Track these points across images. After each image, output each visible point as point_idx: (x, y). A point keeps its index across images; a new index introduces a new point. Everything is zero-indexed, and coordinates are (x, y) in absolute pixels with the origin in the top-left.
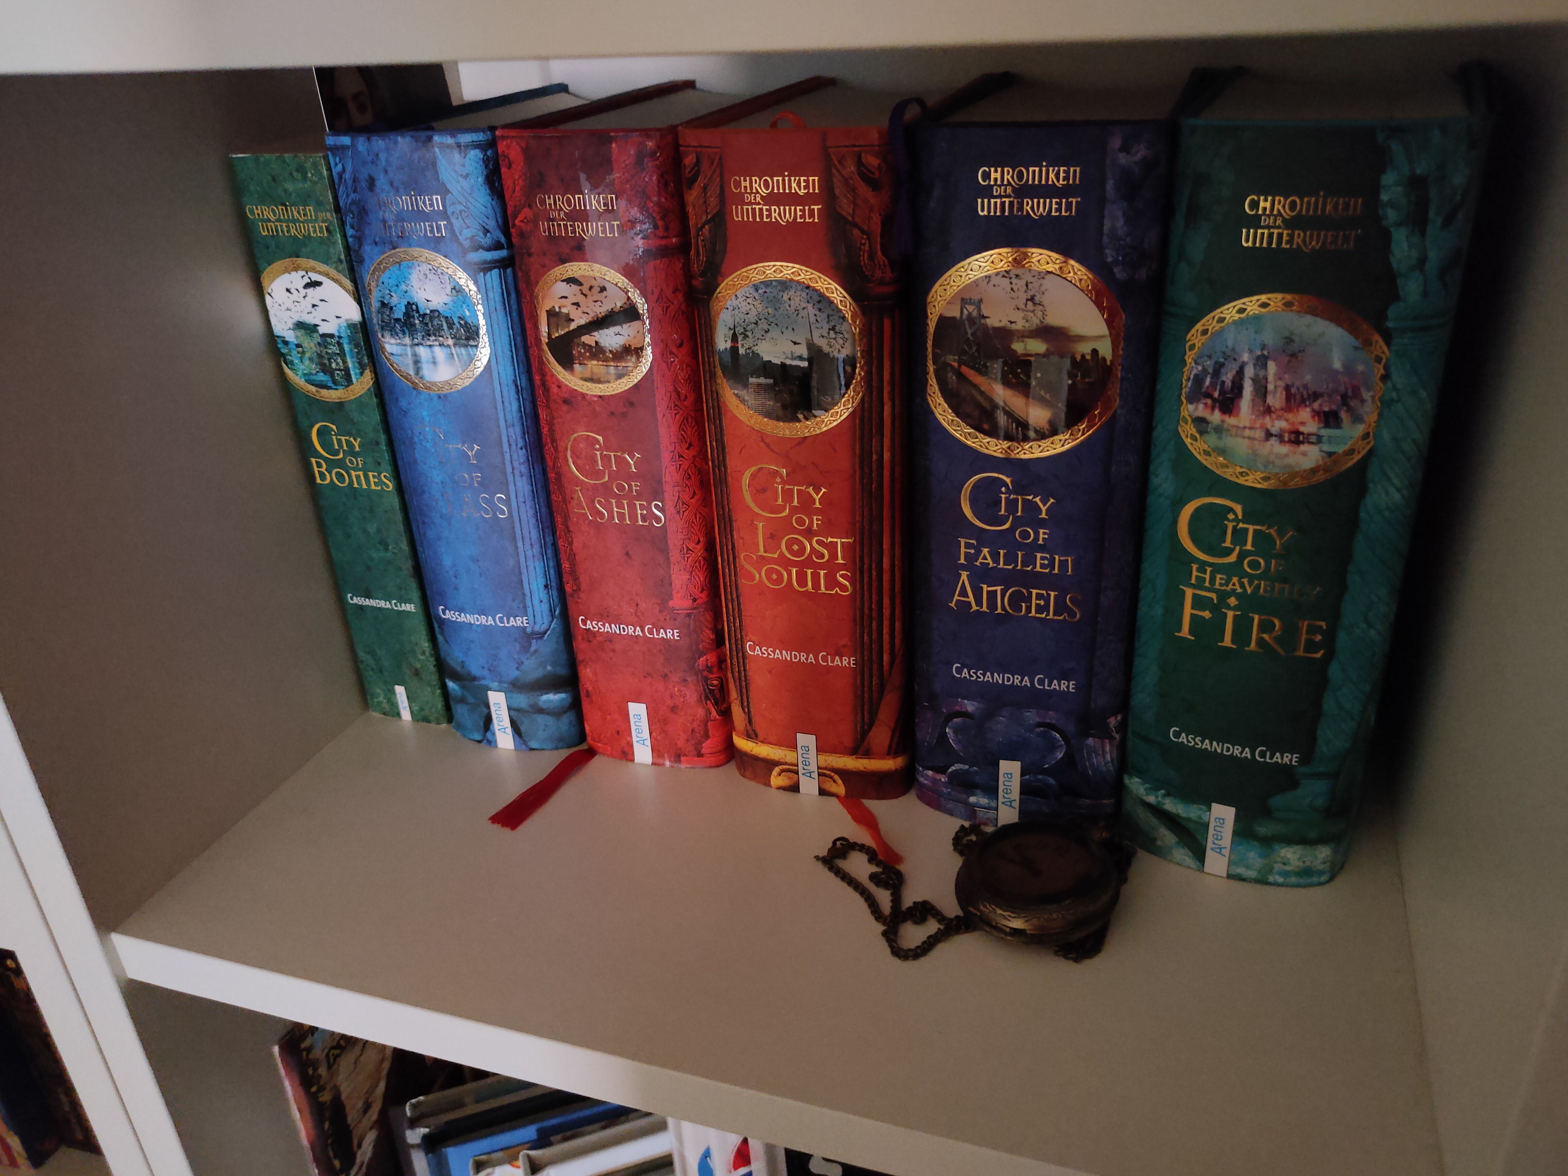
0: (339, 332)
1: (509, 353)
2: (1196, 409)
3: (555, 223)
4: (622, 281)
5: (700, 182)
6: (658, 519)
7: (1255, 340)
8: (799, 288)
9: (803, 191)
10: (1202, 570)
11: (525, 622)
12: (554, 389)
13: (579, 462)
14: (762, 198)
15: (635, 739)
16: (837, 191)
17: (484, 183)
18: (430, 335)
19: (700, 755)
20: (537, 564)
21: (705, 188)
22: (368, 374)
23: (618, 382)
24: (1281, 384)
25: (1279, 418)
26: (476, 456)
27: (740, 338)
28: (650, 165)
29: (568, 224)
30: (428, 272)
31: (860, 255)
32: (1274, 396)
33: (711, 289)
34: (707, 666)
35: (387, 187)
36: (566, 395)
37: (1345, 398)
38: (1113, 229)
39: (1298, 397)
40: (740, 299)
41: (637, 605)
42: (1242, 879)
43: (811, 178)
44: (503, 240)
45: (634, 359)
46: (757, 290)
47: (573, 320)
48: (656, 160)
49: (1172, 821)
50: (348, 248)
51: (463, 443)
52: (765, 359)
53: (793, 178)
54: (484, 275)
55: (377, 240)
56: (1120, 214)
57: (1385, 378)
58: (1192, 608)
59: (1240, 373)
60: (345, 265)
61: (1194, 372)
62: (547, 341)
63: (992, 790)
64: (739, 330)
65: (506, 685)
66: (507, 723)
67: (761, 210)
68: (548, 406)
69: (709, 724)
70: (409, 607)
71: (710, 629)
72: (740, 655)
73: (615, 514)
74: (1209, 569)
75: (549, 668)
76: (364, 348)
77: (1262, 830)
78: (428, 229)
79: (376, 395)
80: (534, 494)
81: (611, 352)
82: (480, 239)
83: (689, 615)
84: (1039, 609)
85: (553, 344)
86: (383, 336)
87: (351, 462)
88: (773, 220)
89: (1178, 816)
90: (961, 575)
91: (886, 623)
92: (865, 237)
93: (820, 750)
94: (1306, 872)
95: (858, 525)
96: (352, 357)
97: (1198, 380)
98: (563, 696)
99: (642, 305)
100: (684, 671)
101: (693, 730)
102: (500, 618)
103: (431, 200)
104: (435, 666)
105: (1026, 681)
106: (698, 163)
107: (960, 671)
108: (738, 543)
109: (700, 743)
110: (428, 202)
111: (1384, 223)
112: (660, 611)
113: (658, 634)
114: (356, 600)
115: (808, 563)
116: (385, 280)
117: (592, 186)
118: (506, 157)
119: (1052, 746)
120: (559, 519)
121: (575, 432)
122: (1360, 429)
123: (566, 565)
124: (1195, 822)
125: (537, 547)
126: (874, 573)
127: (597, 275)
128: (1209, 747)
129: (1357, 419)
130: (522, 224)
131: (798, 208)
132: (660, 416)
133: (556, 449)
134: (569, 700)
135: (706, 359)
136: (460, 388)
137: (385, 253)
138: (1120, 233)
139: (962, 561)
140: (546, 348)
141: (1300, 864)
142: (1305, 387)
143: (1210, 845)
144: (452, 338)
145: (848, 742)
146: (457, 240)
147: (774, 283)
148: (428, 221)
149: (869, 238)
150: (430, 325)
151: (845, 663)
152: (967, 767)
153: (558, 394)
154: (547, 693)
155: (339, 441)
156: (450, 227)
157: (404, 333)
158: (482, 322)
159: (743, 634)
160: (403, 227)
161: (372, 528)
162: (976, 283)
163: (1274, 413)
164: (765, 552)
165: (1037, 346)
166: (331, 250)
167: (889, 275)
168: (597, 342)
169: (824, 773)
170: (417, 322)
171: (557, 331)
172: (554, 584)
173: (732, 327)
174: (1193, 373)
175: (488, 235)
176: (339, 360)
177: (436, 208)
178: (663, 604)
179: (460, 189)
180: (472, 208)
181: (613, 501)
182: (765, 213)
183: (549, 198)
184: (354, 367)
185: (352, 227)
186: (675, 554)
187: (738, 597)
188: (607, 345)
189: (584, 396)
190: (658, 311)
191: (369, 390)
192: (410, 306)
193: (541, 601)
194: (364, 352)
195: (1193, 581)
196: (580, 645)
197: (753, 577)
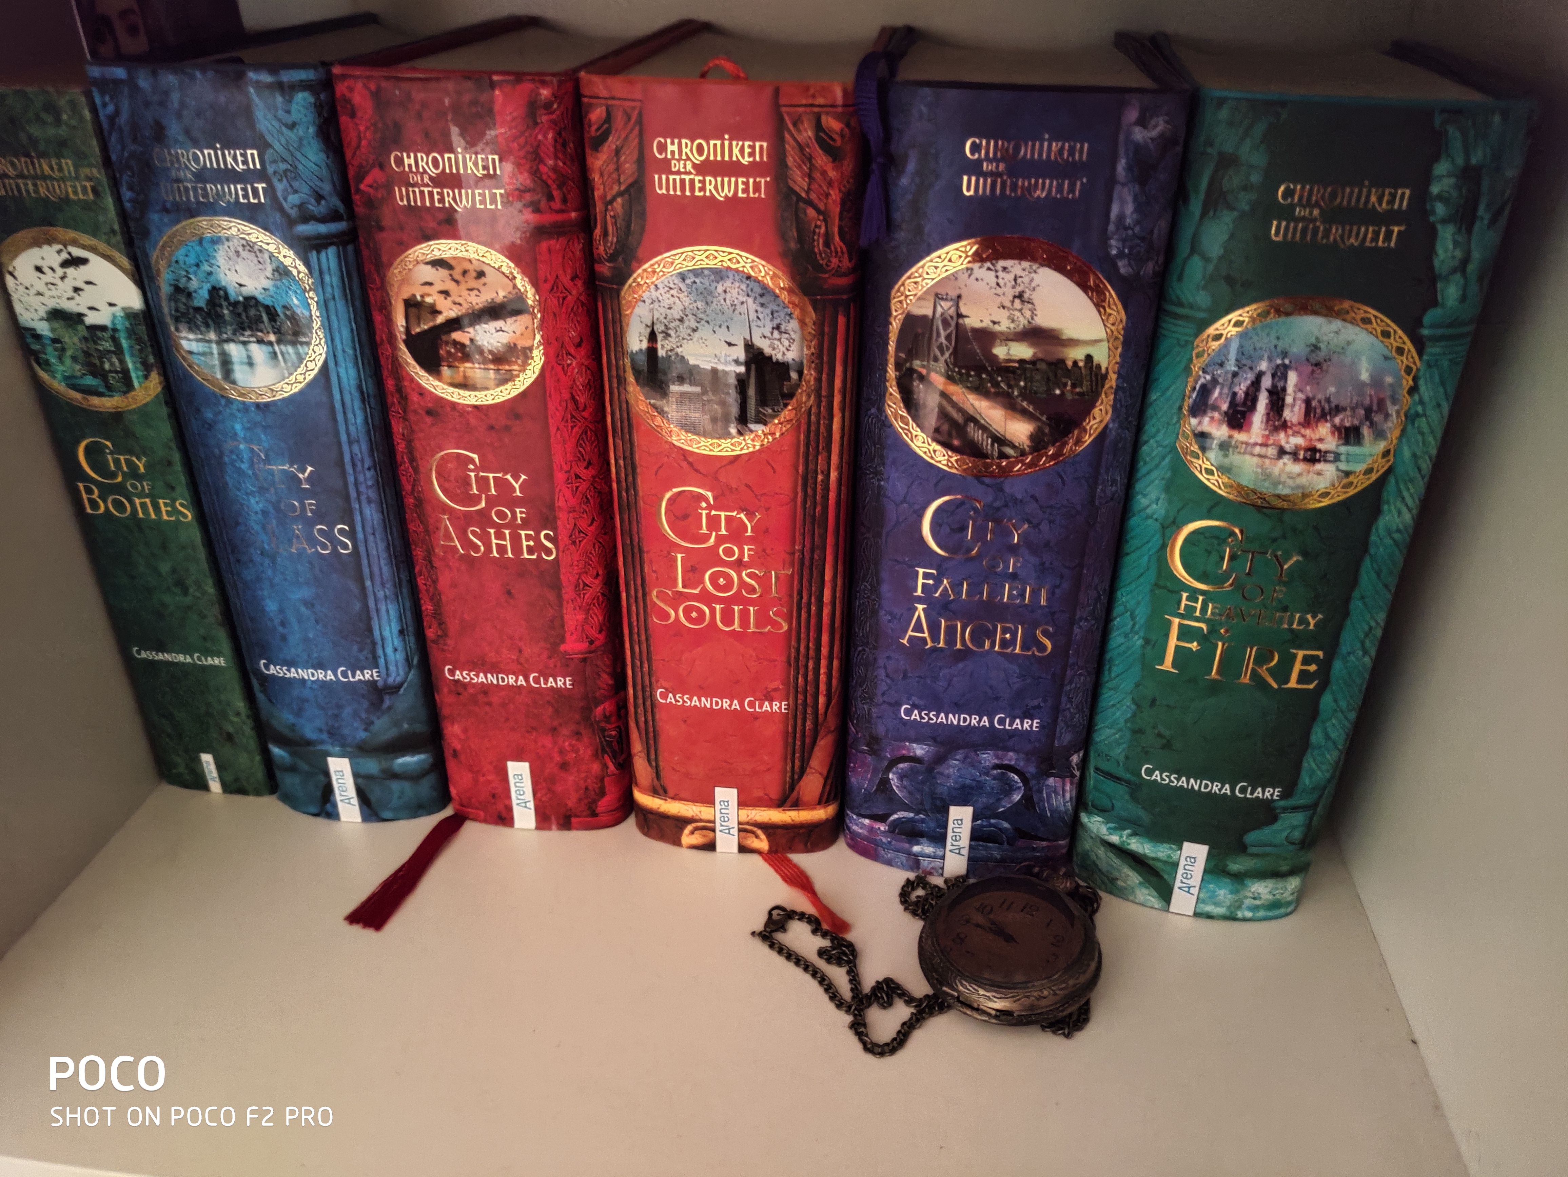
0: (113, 323)
1: (350, 352)
2: (1200, 423)
3: (417, 190)
4: (507, 265)
5: (612, 142)
6: (548, 552)
7: (1276, 347)
8: (737, 278)
9: (747, 158)
10: (1193, 598)
11: (375, 675)
12: (415, 397)
13: (447, 485)
14: (694, 166)
15: (514, 801)
16: (790, 161)
17: (317, 136)
18: (244, 329)
19: (594, 814)
20: (390, 607)
21: (618, 152)
22: (155, 379)
23: (499, 389)
24: (1301, 396)
25: (1295, 433)
26: (309, 480)
27: (660, 337)
28: (544, 119)
29: (435, 191)
30: (240, 249)
31: (814, 240)
32: (1292, 411)
33: (622, 277)
34: (605, 717)
35: (181, 138)
36: (430, 405)
37: (1369, 411)
38: (1121, 217)
39: (1318, 411)
40: (662, 291)
41: (520, 651)
42: (1209, 916)
43: (758, 144)
44: (341, 208)
45: (520, 362)
46: (684, 280)
47: (440, 313)
48: (553, 113)
49: (1137, 861)
50: (123, 215)
51: (291, 466)
52: (692, 362)
53: (734, 143)
54: (318, 253)
55: (168, 205)
56: (1129, 199)
57: (1413, 390)
58: (1178, 639)
59: (1256, 384)
60: (119, 238)
61: (1202, 381)
62: (404, 337)
63: (940, 839)
64: (659, 328)
65: (349, 749)
66: (352, 792)
67: (692, 182)
68: (405, 419)
69: (607, 780)
70: (218, 661)
71: (608, 674)
72: (648, 703)
73: (494, 546)
74: (1201, 598)
75: (406, 726)
76: (148, 344)
77: (1235, 866)
78: (240, 193)
79: (167, 403)
80: (386, 524)
81: (490, 352)
82: (311, 207)
83: (584, 660)
84: (1004, 644)
85: (412, 342)
86: (177, 329)
87: (134, 487)
88: (708, 194)
89: (1145, 855)
90: (916, 608)
91: (824, 663)
92: (821, 218)
93: (742, 804)
94: (1275, 905)
95: (797, 555)
96: (132, 355)
97: (1205, 391)
98: (422, 757)
99: (531, 296)
100: (578, 723)
101: (587, 789)
102: (342, 672)
103: (244, 155)
104: (252, 729)
105: (985, 722)
106: (609, 118)
107: (908, 712)
108: (650, 576)
109: (595, 802)
110: (240, 159)
111: (1432, 219)
112: (549, 658)
113: (546, 684)
114: (144, 655)
115: (737, 599)
116: (181, 258)
117: (467, 143)
118: (348, 101)
119: (1009, 789)
120: (419, 553)
121: (442, 450)
122: (1382, 446)
123: (427, 607)
124: (1165, 862)
125: (388, 585)
126: (813, 608)
127: (473, 256)
128: (1185, 785)
129: (1379, 435)
130: (371, 190)
131: (740, 180)
132: (553, 430)
133: (416, 470)
134: (431, 760)
135: (614, 361)
136: (286, 395)
137: (178, 221)
138: (1128, 221)
139: (919, 592)
140: (403, 347)
141: (1271, 897)
142: (1328, 400)
143: (1178, 884)
144: (274, 333)
145: (774, 793)
146: (281, 210)
147: (706, 272)
148: (240, 183)
149: (825, 220)
150: (244, 317)
151: (775, 708)
152: (911, 815)
153: (419, 403)
154: (403, 756)
155: (117, 462)
156: (270, 191)
157: (208, 326)
158: (315, 312)
159: (653, 680)
160: (204, 189)
161: (165, 567)
162: (955, 276)
163: (1291, 428)
164: (684, 587)
165: (1023, 351)
166: (101, 218)
167: (846, 264)
168: (472, 340)
169: (744, 829)
170: (226, 312)
171: (419, 325)
172: (410, 629)
173: (649, 324)
174: (1200, 383)
175: (323, 202)
176: (115, 360)
177: (251, 166)
178: (553, 649)
179: (283, 142)
180: (300, 167)
181: (492, 531)
182: (698, 185)
183: (409, 157)
184: (136, 369)
185: (131, 188)
186: (568, 592)
187: (647, 640)
188: (485, 343)
189: (454, 405)
190: (553, 302)
191: (157, 396)
192: (217, 293)
193: (395, 650)
194: (150, 349)
195: (1182, 611)
196: (445, 699)
197: (667, 616)
